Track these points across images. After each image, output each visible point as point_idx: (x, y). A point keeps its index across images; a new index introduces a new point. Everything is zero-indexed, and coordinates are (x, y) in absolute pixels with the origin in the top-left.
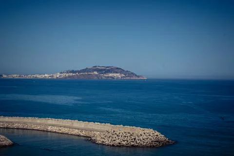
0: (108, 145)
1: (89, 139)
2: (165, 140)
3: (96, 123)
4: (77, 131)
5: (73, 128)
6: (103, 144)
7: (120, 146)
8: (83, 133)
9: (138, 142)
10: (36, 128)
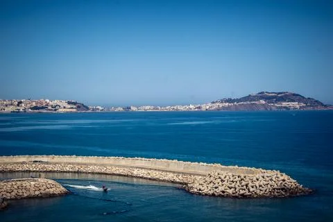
0: (206, 195)
2: (297, 187)
3: (201, 163)
4: (171, 175)
5: (167, 171)
6: (200, 194)
7: (223, 196)
8: (179, 179)
9: (251, 190)
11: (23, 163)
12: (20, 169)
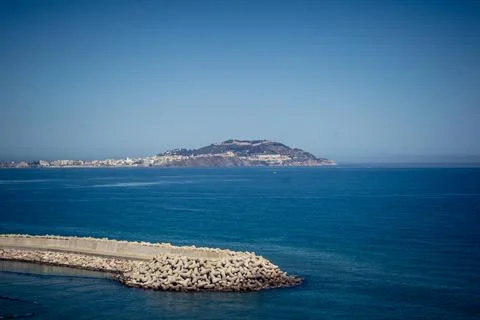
0: (149, 288)
1: (118, 281)
2: (279, 276)
3: (143, 243)
4: (99, 259)
5: (92, 255)
6: (141, 287)
7: (174, 290)
8: (110, 265)
9: (215, 280)
10: (20, 257)
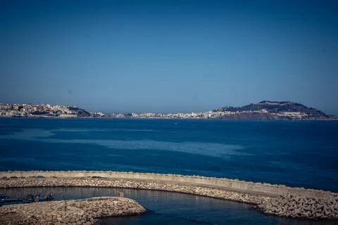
0: (282, 217)
1: (254, 208)
3: (265, 184)
4: (237, 194)
5: (231, 191)
6: (275, 215)
7: (300, 218)
8: (246, 199)
9: (327, 213)
10: (179, 190)
11: (82, 178)
12: (80, 184)
